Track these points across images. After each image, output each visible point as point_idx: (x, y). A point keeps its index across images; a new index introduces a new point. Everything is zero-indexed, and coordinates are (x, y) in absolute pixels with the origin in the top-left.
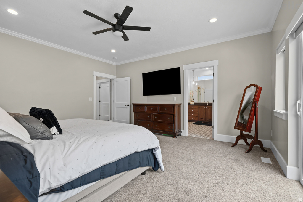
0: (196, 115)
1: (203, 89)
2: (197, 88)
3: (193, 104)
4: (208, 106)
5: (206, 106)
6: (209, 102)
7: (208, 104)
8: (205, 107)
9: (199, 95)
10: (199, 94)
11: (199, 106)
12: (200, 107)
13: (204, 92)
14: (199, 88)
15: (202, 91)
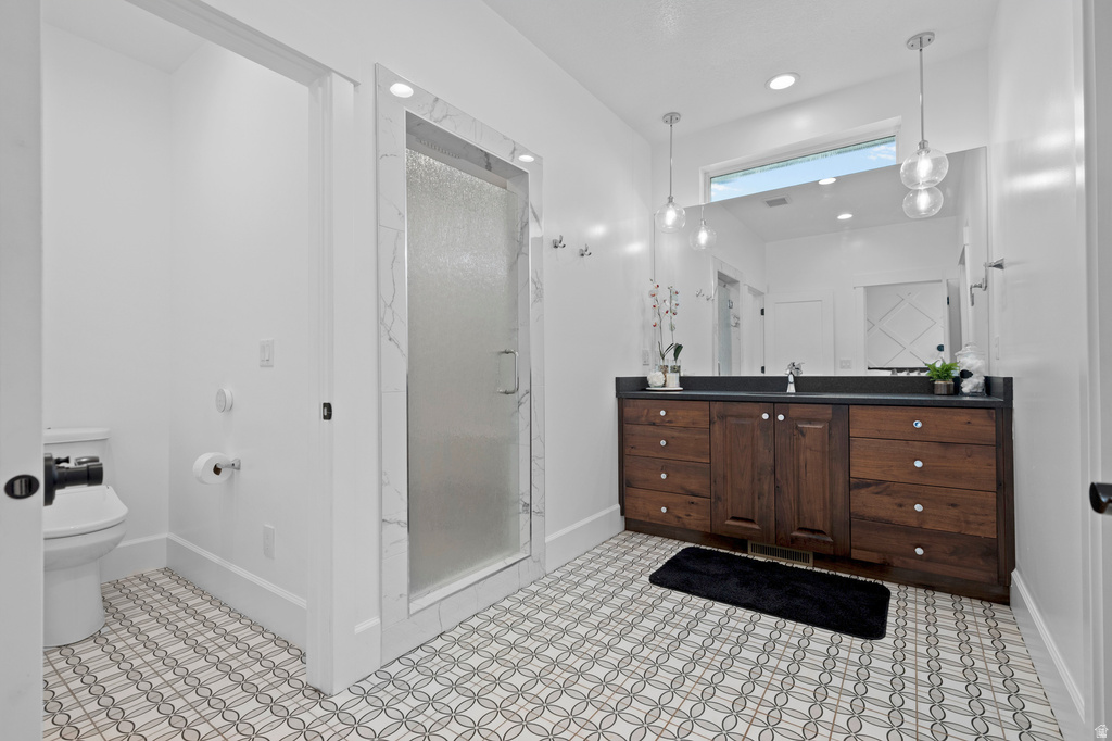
0: (693, 484)
1: (757, 294)
2: (713, 282)
3: (673, 384)
4: (796, 411)
5: (775, 405)
6: (805, 373)
7: (791, 389)
8: (773, 416)
9: (728, 325)
10: (728, 321)
11: (716, 407)
12: (723, 417)
13: (763, 312)
14: (724, 280)
15: (746, 306)
